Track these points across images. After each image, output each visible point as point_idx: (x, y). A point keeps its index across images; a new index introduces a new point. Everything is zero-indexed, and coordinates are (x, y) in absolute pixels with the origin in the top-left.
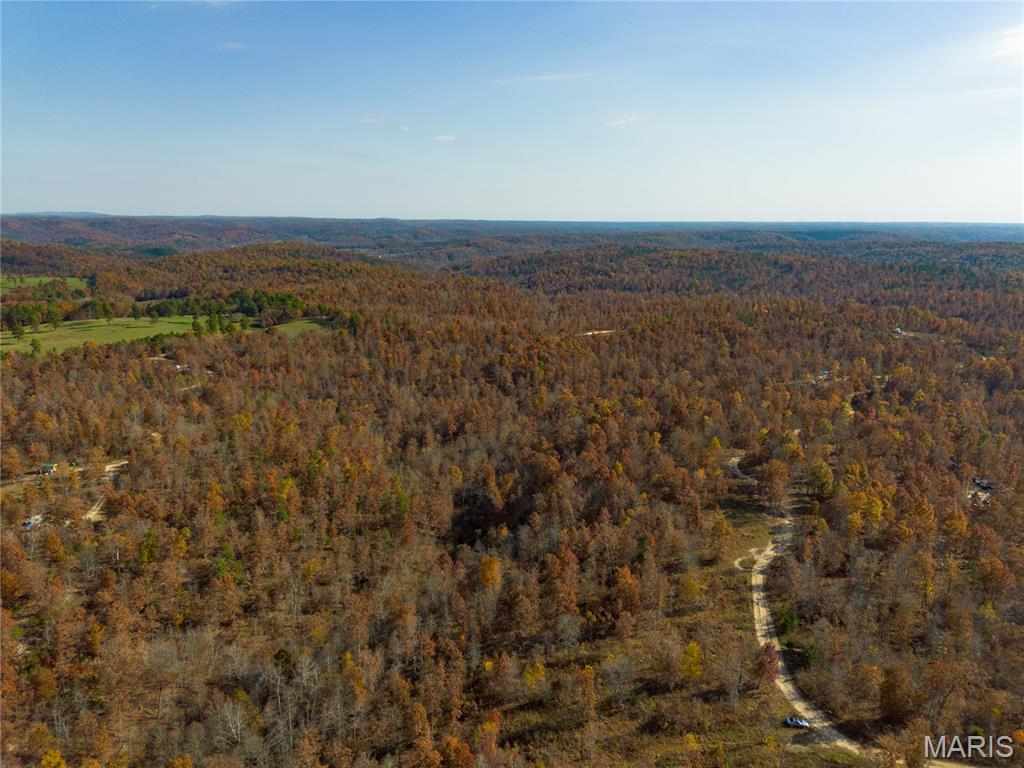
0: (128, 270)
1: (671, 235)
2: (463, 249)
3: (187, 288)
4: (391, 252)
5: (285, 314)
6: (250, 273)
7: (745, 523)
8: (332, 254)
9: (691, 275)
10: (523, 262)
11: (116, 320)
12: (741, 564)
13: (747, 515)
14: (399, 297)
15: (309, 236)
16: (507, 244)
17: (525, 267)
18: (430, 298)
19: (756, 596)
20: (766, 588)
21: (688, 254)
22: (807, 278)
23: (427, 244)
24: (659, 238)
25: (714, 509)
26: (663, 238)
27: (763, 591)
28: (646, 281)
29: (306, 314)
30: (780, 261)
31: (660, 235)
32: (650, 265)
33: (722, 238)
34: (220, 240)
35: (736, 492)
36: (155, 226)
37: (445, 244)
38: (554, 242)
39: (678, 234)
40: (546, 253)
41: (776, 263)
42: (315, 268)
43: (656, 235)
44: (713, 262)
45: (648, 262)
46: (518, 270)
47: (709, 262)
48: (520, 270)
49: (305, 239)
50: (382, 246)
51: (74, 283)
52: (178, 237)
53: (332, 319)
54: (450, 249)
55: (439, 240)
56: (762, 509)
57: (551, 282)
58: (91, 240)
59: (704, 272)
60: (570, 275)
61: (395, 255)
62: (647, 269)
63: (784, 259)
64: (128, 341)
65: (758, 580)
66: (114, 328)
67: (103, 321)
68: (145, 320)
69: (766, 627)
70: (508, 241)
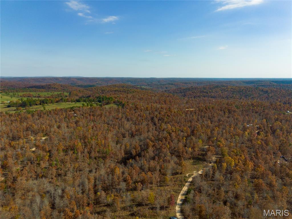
0: (79, 91)
1: (235, 82)
2: (171, 86)
3: (90, 95)
4: (151, 86)
5: (108, 102)
6: (108, 92)
7: (198, 164)
8: (133, 87)
9: (233, 94)
10: (184, 89)
11: (67, 103)
12: (188, 175)
13: (200, 162)
14: (141, 98)
15: (131, 82)
16: (184, 84)
17: (184, 91)
18: (149, 99)
19: (187, 184)
20: (191, 182)
21: (234, 87)
22: (270, 95)
23: (161, 84)
24: (230, 83)
25: (191, 159)
26: (232, 83)
27: (190, 183)
28: (218, 95)
29: (114, 102)
30: (264, 90)
31: (231, 82)
32: (222, 91)
33: (251, 83)
34: (108, 83)
35: (200, 155)
36: (93, 80)
37: (166, 84)
38: (198, 84)
39: (237, 82)
40: (191, 87)
41: (262, 90)
42: (124, 91)
43: (230, 82)
44: (241, 90)
45: (221, 90)
46: (182, 92)
47: (240, 90)
48: (183, 91)
49: (130, 83)
50: (149, 85)
51: (66, 94)
52: (98, 82)
53: (120, 104)
54: (167, 86)
55: (165, 83)
56: (205, 160)
57: (190, 95)
58: (77, 83)
59: (238, 93)
60: (197, 93)
61: (152, 87)
62: (220, 92)
63: (266, 89)
64: (66, 108)
65: (190, 180)
66: (66, 105)
67: (64, 103)
68: (74, 103)
69: (184, 193)
70: (184, 83)
